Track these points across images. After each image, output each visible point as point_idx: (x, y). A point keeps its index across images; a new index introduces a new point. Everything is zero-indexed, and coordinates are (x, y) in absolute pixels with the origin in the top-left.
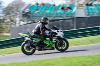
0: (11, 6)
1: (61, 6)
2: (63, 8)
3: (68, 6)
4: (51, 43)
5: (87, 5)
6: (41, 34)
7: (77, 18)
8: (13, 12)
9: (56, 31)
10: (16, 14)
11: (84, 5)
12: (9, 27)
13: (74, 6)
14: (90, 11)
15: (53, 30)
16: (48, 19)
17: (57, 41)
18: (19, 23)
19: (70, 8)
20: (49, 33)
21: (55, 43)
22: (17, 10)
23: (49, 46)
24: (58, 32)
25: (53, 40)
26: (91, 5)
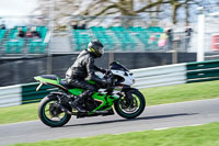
1: (19, 29)
2: (22, 35)
3: (34, 29)
4: (109, 100)
5: (75, 27)
6: (88, 79)
7: (54, 56)
9: (120, 73)
11: (69, 28)
13: (48, 30)
14: (82, 41)
16: (102, 46)
17: (121, 96)
19: (37, 34)
25: (115, 92)
26: (83, 28)
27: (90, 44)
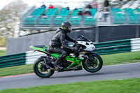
0: (7, 8)
4: (77, 61)
8: (10, 17)
9: (84, 43)
10: (14, 20)
12: (4, 39)
15: (79, 42)
16: (70, 25)
17: (85, 58)
18: (19, 33)
20: (74, 46)
21: (83, 61)
22: (16, 15)
23: (74, 66)
24: (87, 44)
25: (80, 56)
27: (63, 24)
